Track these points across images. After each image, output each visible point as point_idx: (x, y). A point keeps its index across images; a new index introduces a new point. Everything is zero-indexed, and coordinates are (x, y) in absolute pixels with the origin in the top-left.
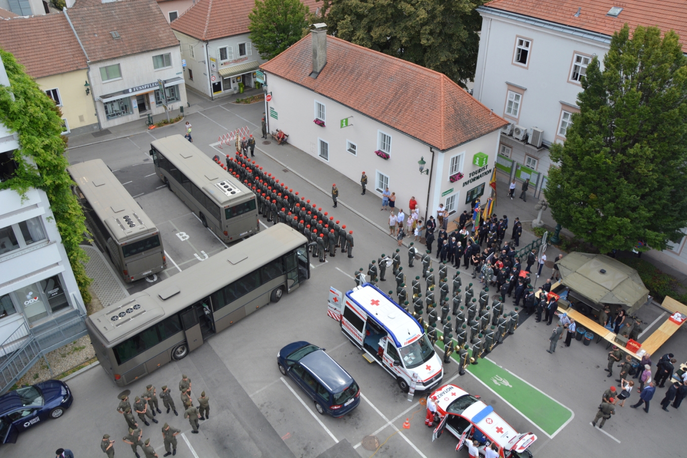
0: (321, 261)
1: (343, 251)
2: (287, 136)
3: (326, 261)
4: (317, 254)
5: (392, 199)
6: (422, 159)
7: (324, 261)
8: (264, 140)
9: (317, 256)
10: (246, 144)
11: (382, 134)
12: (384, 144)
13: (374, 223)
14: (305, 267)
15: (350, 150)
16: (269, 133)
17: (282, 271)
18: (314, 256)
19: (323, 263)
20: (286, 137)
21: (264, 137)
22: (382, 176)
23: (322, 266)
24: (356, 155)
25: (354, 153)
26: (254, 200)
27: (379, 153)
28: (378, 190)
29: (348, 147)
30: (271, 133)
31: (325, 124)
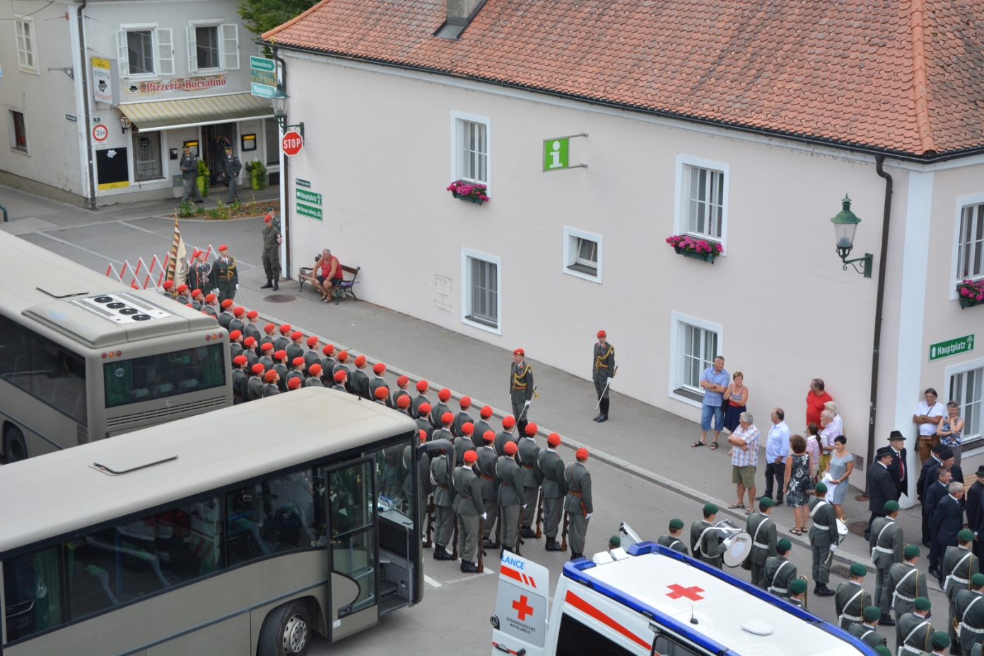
0: (467, 568)
1: (551, 546)
2: (354, 272)
3: (487, 571)
4: (450, 552)
5: (735, 398)
6: (846, 205)
7: (479, 570)
8: (270, 292)
9: (454, 557)
10: (205, 279)
11: (694, 168)
12: (702, 207)
13: (668, 482)
14: (403, 555)
15: (576, 267)
16: (289, 278)
17: (313, 536)
18: (440, 555)
19: (476, 576)
20: (346, 276)
21: (269, 286)
22: (694, 333)
23: (468, 583)
24: (598, 279)
25: (593, 271)
26: (221, 345)
27: (683, 246)
28: (680, 391)
29: (569, 254)
30: (295, 275)
31: (489, 193)
